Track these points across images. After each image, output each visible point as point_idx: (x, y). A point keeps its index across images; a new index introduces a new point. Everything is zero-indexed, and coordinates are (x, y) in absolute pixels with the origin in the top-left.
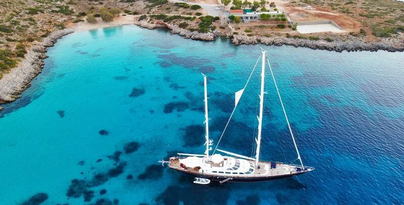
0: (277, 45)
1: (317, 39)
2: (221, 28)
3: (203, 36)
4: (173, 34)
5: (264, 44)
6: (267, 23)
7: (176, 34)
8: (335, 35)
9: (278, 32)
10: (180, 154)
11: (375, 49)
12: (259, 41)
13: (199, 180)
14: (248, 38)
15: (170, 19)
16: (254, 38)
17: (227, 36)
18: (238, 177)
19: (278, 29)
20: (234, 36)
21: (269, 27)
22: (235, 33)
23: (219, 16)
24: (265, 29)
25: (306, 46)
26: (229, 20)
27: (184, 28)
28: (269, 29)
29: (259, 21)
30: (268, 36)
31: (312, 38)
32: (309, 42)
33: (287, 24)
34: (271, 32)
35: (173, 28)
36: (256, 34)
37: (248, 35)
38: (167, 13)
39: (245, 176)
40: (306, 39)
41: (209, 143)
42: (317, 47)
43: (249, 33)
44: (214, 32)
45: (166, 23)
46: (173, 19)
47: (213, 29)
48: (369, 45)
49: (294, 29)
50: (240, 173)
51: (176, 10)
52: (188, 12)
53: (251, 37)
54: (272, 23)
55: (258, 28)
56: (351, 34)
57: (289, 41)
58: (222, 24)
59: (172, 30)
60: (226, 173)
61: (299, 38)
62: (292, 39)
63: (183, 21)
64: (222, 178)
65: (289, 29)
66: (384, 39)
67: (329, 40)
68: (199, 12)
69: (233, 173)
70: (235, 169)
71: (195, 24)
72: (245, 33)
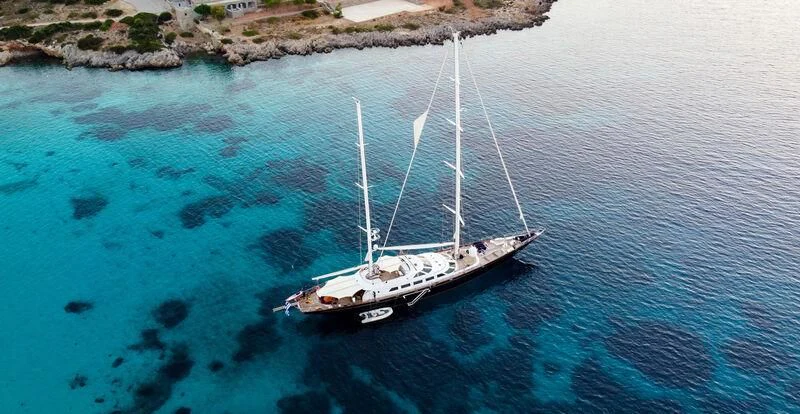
0: (322, 51)
1: (390, 28)
2: (184, 35)
3: (153, 58)
4: (74, 66)
5: (295, 53)
6: (279, 12)
7: (81, 64)
8: (417, 16)
9: (312, 26)
10: (317, 278)
11: (491, 30)
12: (283, 49)
13: (370, 316)
14: (258, 47)
15: (46, 34)
16: (271, 45)
17: (206, 51)
18: (437, 284)
19: (306, 21)
20: (226, 47)
21: (287, 19)
22: (225, 42)
23: (165, 11)
24: (281, 25)
25: (377, 44)
26: (196, 15)
27: (95, 49)
28: (290, 24)
29: (260, 10)
30: (296, 37)
31: (381, 29)
32: (379, 36)
33: (319, 9)
34: (298, 28)
35: (65, 55)
36: (271, 37)
37: (256, 41)
38: (25, 20)
39: (447, 277)
40: (370, 31)
41: (372, 237)
42: (398, 43)
43: (255, 37)
44: (174, 45)
45: (38, 45)
46: (52, 33)
47: (170, 39)
48: (478, 25)
49: (338, 16)
50: (439, 276)
51: (50, 12)
52: (83, 11)
53: (264, 44)
54: (289, 11)
55: (267, 24)
56: (441, 10)
57: (342, 39)
58: (183, 27)
59: (61, 58)
60: (415, 283)
61: (357, 31)
62: (346, 35)
63: (82, 35)
64: (411, 296)
65: (326, 18)
66: (496, 11)
67: (413, 27)
68: (112, 8)
69: (427, 280)
70: (428, 271)
71: (118, 38)
72: (246, 38)
